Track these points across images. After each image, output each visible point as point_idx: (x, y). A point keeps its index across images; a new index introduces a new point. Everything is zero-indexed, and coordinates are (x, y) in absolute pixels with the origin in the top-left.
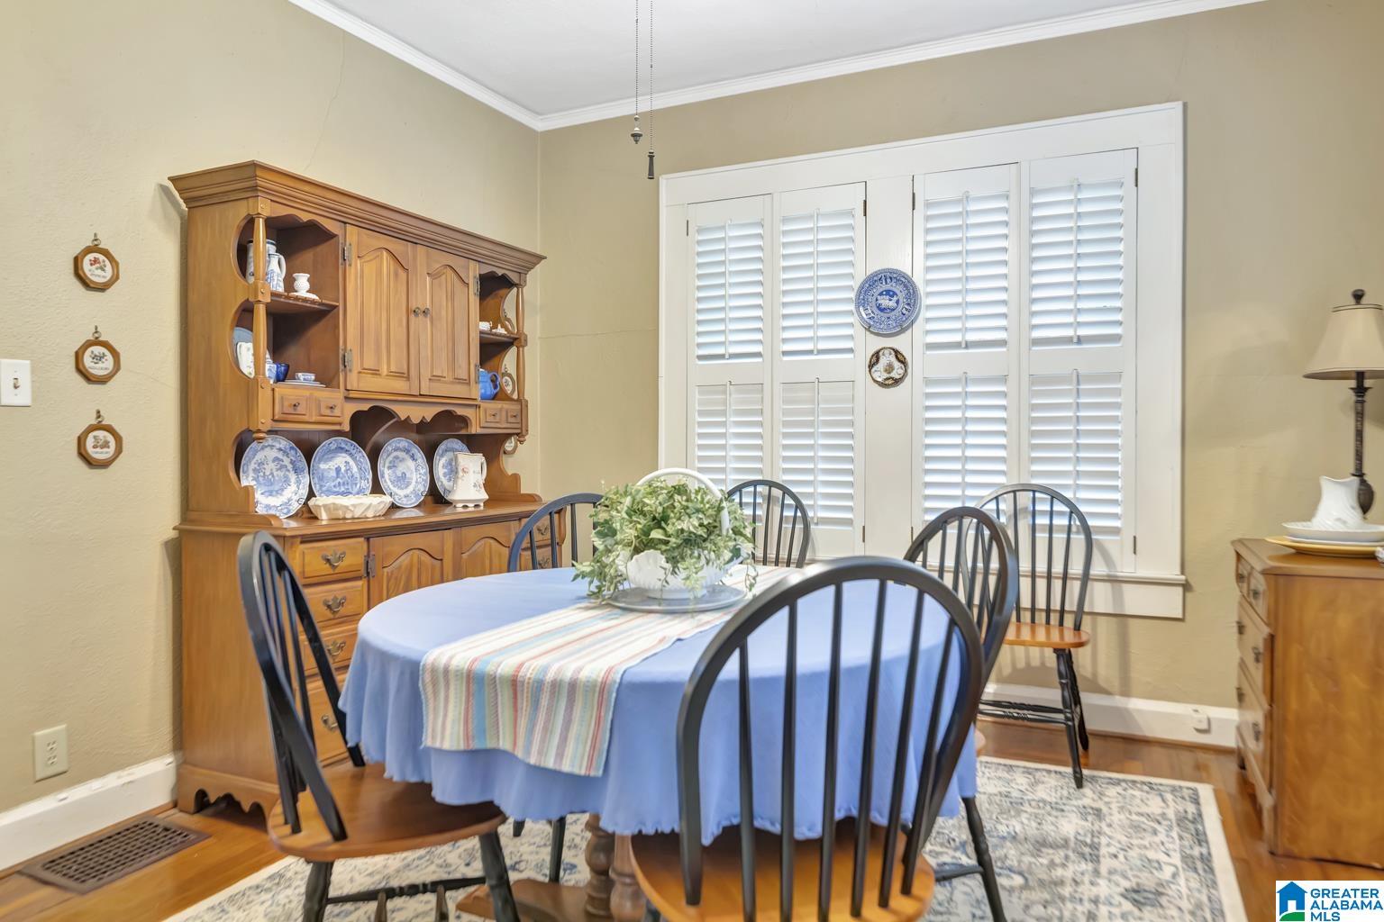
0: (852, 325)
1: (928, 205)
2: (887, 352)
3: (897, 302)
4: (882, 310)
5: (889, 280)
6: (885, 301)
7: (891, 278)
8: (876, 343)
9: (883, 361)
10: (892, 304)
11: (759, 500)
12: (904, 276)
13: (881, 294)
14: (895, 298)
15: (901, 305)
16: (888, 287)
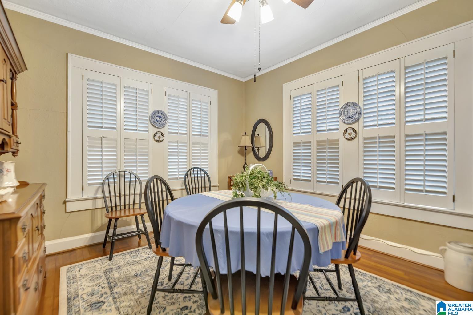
0: (147, 124)
1: (169, 96)
2: (159, 133)
3: (162, 119)
4: (158, 121)
5: (159, 113)
6: (158, 119)
7: (160, 113)
8: (156, 130)
9: (158, 135)
10: (160, 120)
11: (115, 177)
12: (163, 112)
13: (157, 116)
14: (161, 118)
15: (163, 121)
16: (159, 115)
